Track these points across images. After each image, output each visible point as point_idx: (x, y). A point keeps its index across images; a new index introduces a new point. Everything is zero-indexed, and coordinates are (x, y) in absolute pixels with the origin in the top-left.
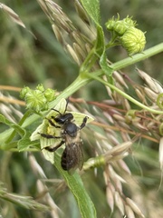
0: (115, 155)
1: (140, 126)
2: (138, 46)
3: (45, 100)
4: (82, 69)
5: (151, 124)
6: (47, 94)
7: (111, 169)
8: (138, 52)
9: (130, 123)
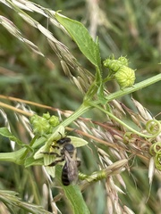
0: (114, 170)
1: (134, 146)
2: (128, 82)
3: (48, 126)
4: (85, 98)
5: (144, 145)
6: (52, 120)
7: (111, 181)
8: (129, 87)
9: (127, 143)
